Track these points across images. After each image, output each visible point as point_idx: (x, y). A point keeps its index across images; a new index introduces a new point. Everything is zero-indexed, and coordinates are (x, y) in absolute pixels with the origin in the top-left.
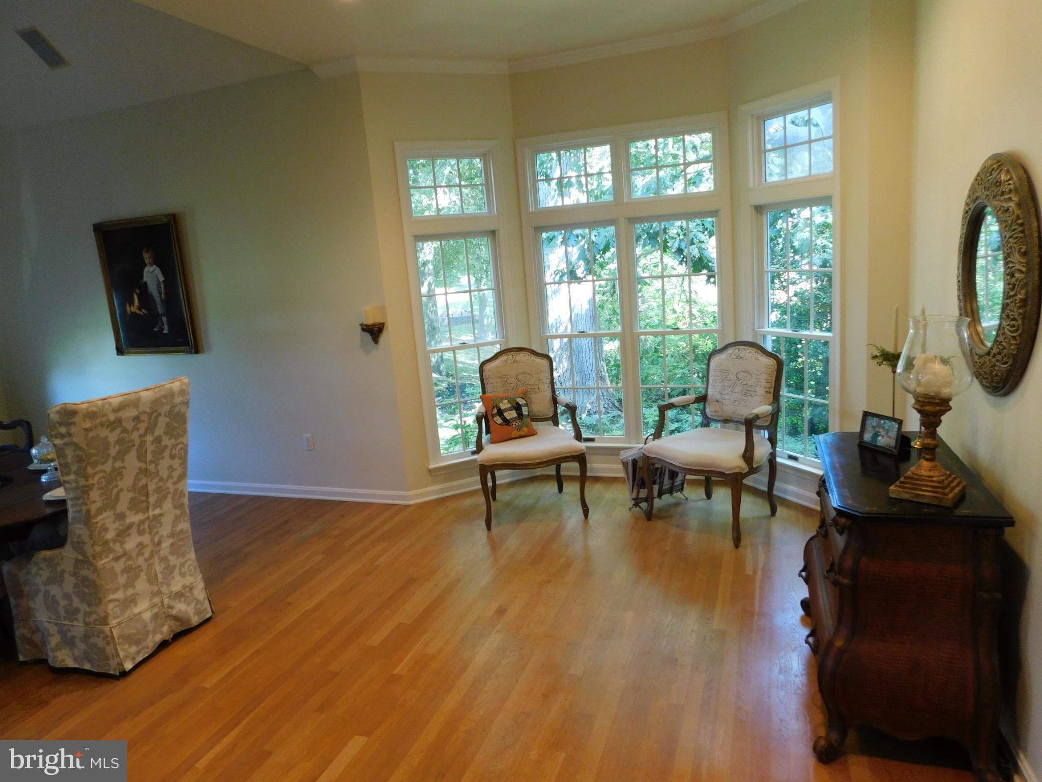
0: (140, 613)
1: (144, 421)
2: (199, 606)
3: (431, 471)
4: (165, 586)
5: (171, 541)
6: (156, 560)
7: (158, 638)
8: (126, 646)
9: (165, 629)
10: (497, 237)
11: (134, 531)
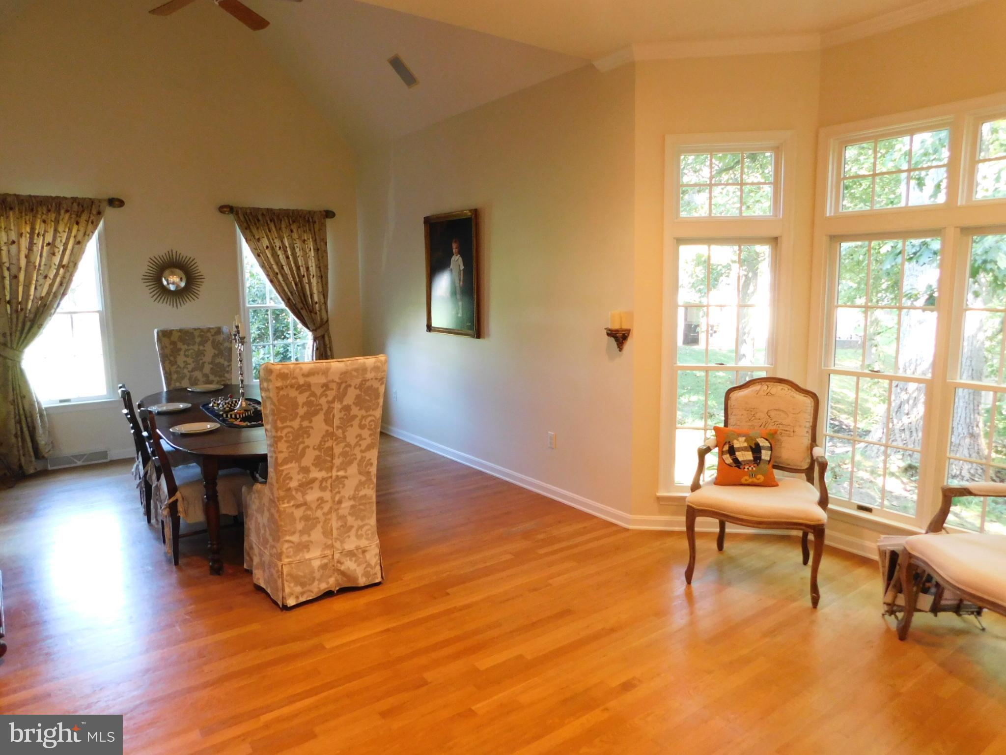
0: (310, 560)
1: (333, 389)
2: (369, 569)
3: (659, 499)
4: (338, 542)
5: (352, 503)
6: (334, 516)
7: (324, 587)
8: (292, 585)
9: (332, 581)
10: (779, 244)
11: (316, 485)
